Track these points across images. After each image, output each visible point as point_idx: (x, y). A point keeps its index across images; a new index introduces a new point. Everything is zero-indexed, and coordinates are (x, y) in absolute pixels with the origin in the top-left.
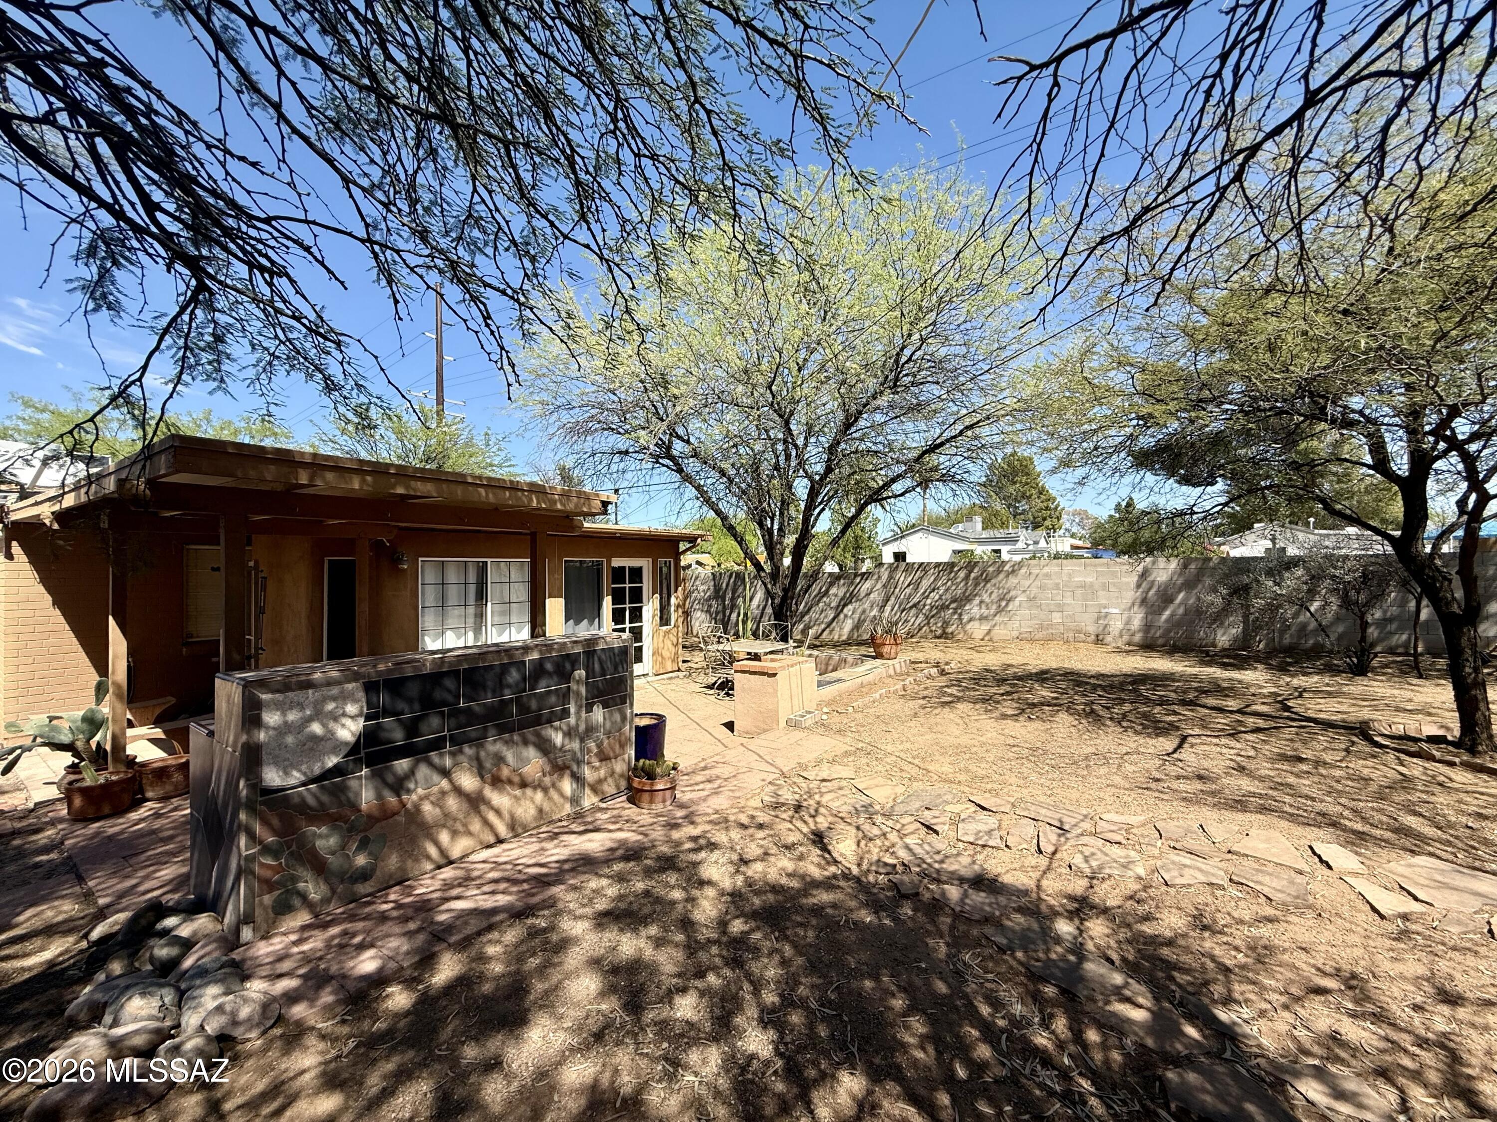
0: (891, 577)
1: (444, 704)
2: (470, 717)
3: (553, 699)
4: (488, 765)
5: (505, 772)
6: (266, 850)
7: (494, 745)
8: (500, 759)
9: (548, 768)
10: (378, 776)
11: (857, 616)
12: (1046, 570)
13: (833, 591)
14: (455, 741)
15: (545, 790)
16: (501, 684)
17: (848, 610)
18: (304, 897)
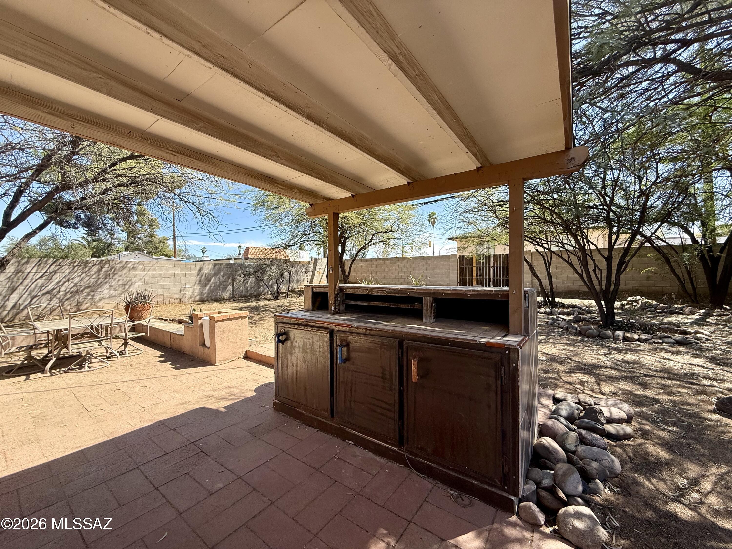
12: (155, 267)
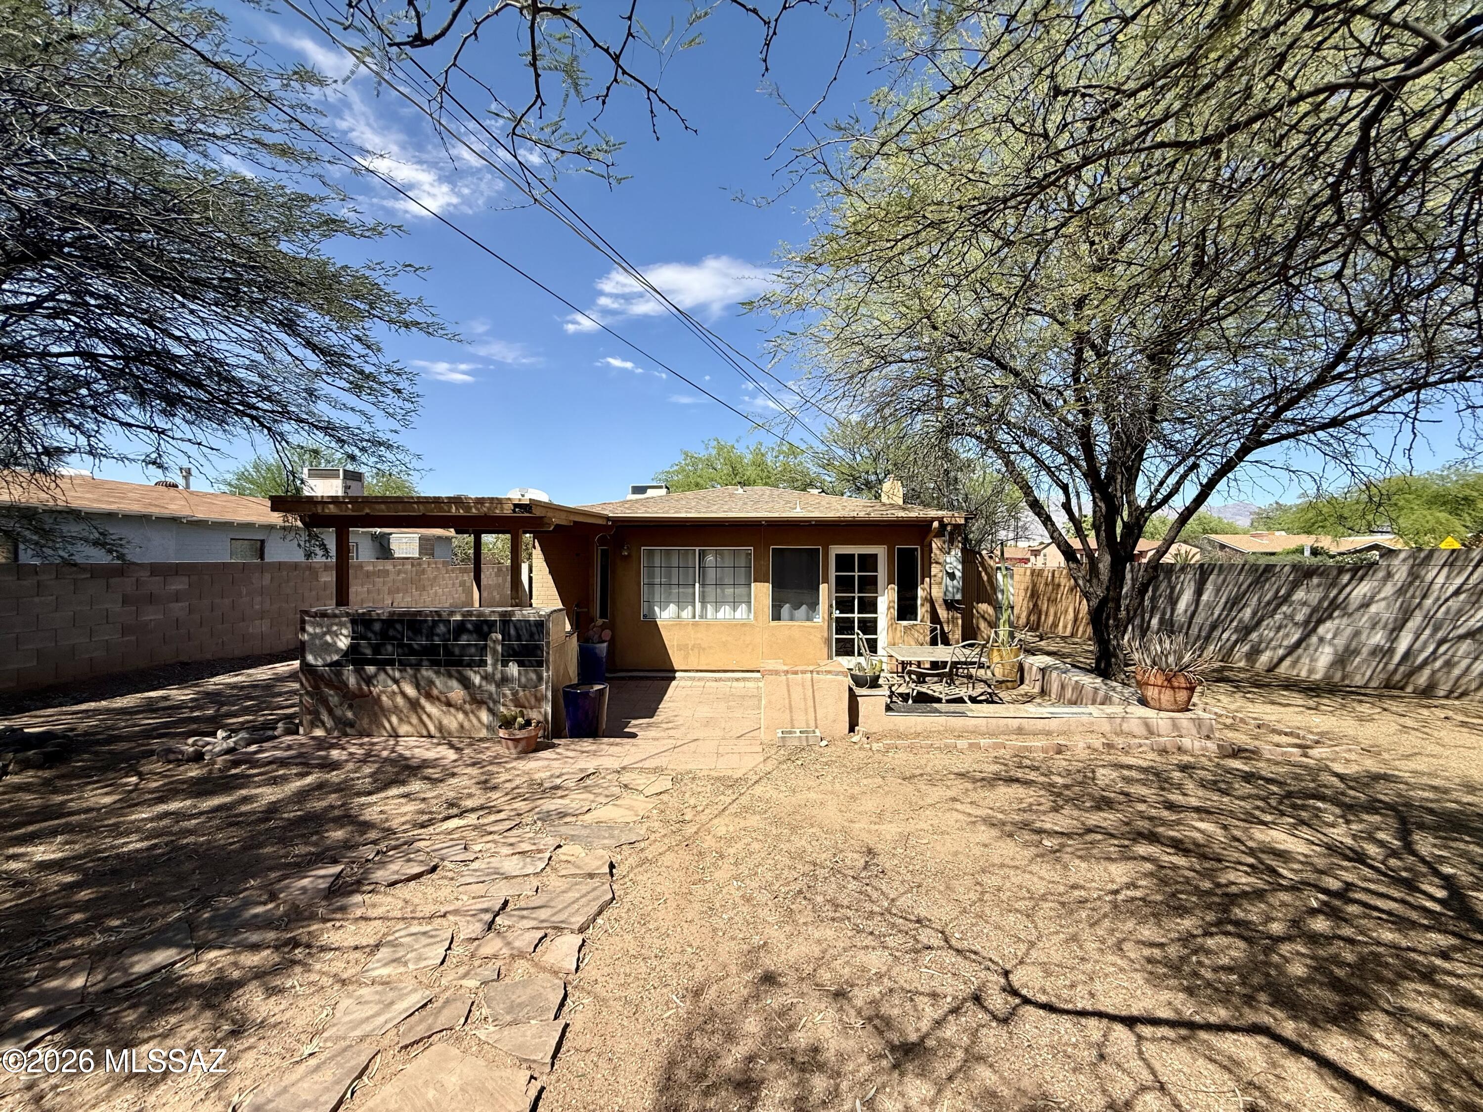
0: (1414, 575)
1: (394, 638)
2: (412, 652)
3: (473, 650)
4: (422, 683)
5: (435, 692)
6: (308, 693)
7: (427, 673)
8: (431, 683)
9: (468, 698)
10: (359, 672)
11: (1340, 642)
13: (1300, 595)
14: (401, 663)
15: (466, 713)
16: (431, 634)
17: (1326, 629)
18: (323, 723)
